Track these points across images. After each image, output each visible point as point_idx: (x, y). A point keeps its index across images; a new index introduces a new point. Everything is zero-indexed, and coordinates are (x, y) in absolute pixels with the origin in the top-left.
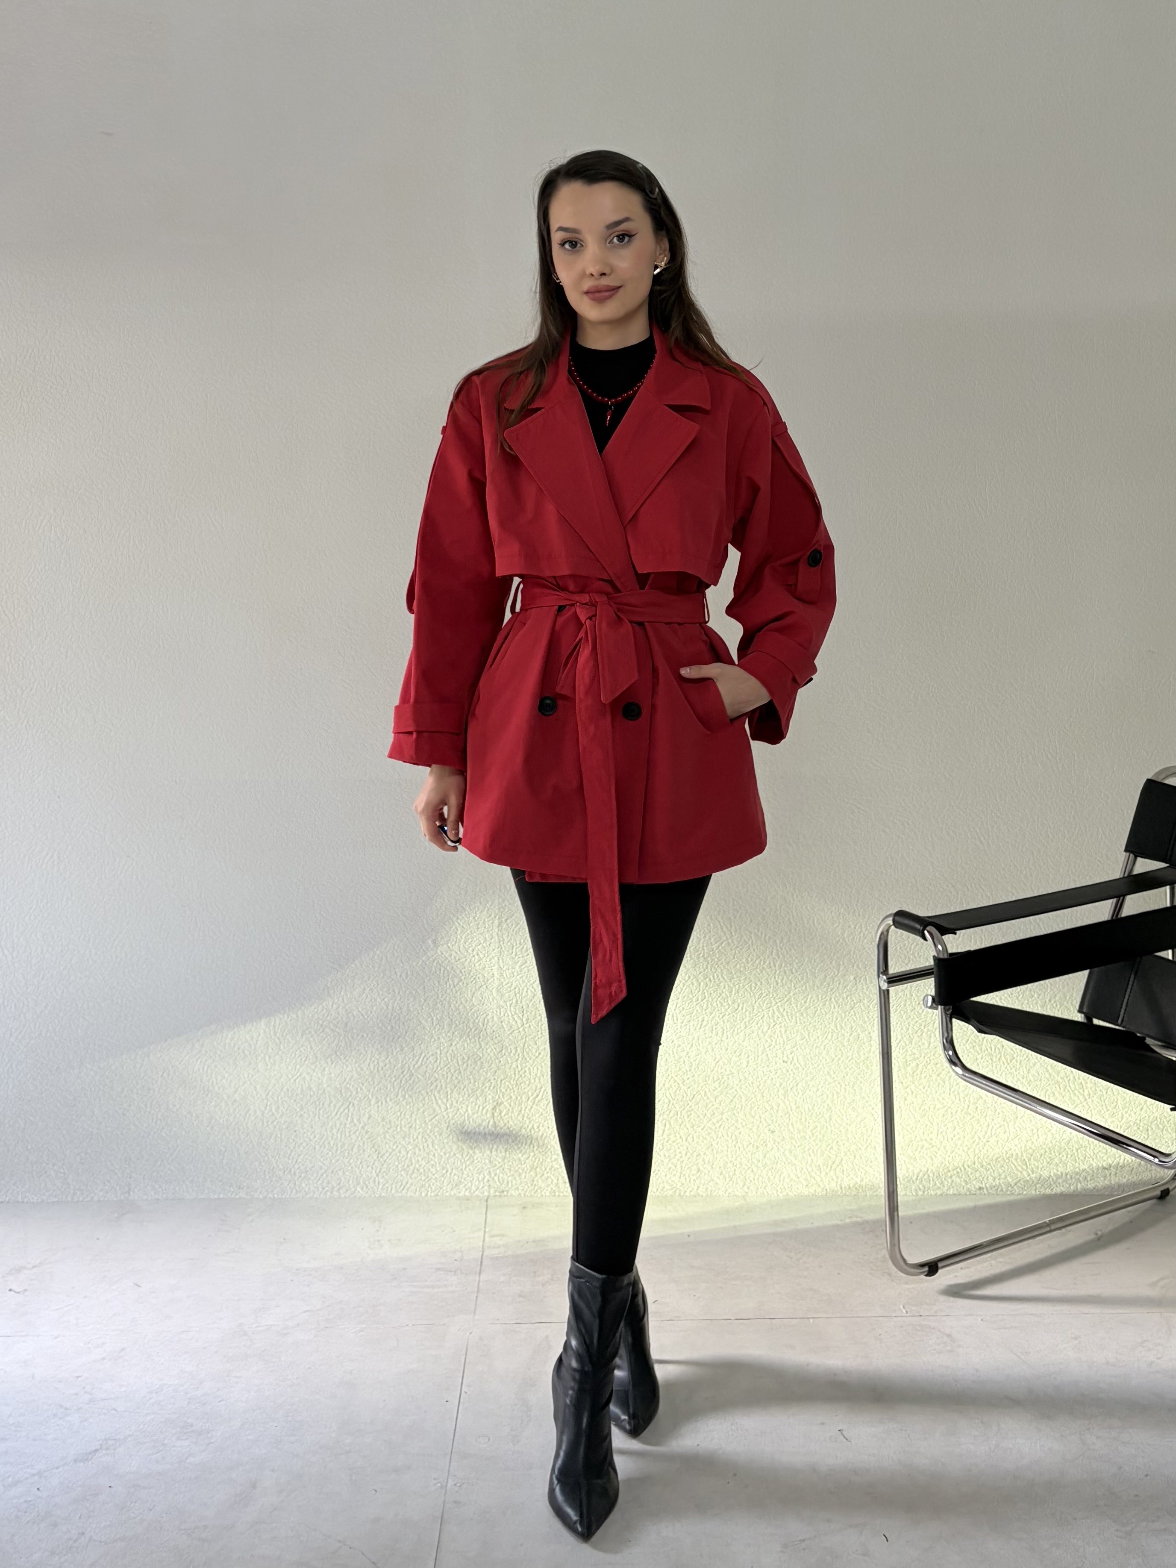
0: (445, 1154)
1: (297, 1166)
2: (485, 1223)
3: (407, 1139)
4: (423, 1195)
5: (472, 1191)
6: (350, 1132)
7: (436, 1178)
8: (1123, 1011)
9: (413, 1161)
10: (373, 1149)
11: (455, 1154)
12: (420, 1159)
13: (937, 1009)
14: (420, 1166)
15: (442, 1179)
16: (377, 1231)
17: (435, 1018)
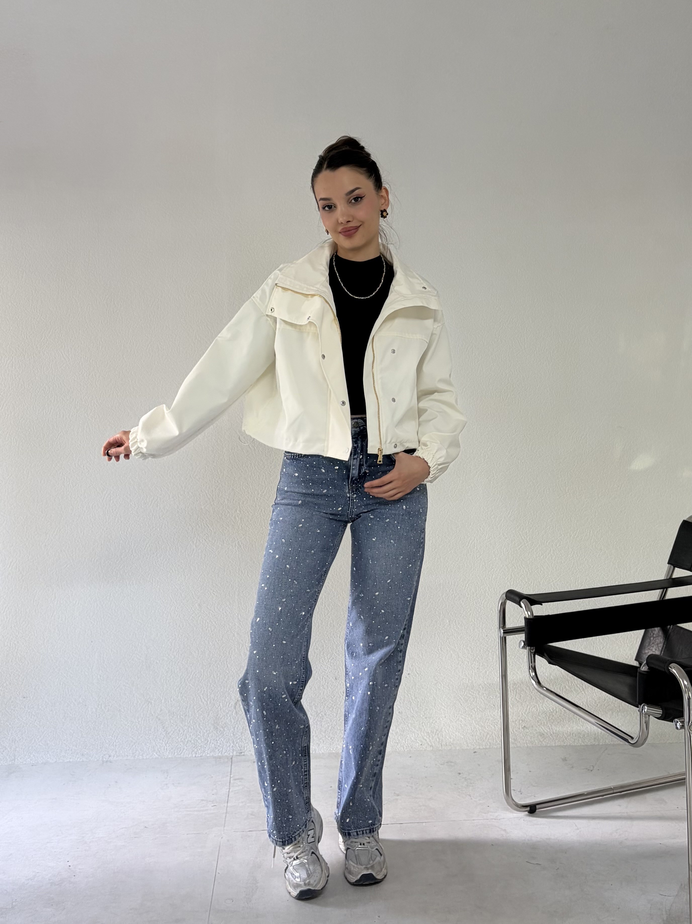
0: (207, 731)
1: (117, 741)
2: (231, 772)
3: (184, 723)
4: (194, 756)
5: (223, 753)
6: (149, 720)
7: (201, 746)
9: (188, 736)
10: (163, 729)
11: (212, 731)
12: (191, 735)
14: (191, 739)
15: (205, 746)
16: (167, 778)
17: (200, 651)
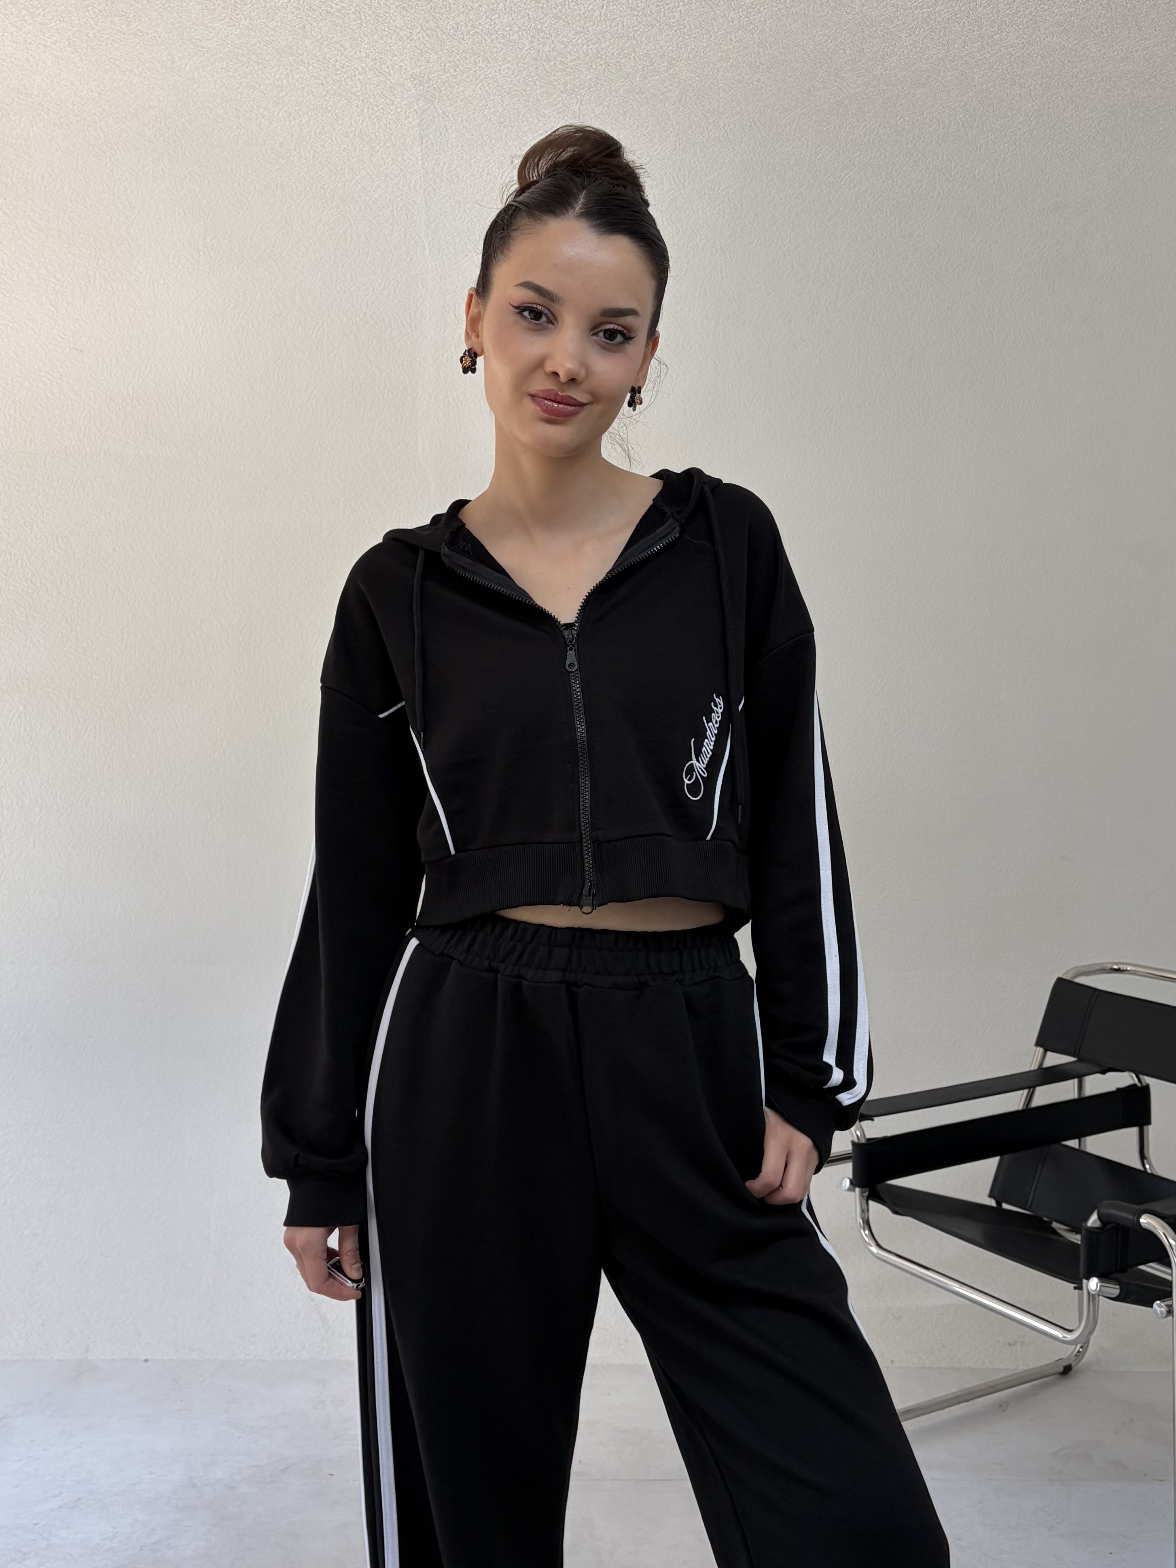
8: (1031, 1197)
13: (854, 1191)
